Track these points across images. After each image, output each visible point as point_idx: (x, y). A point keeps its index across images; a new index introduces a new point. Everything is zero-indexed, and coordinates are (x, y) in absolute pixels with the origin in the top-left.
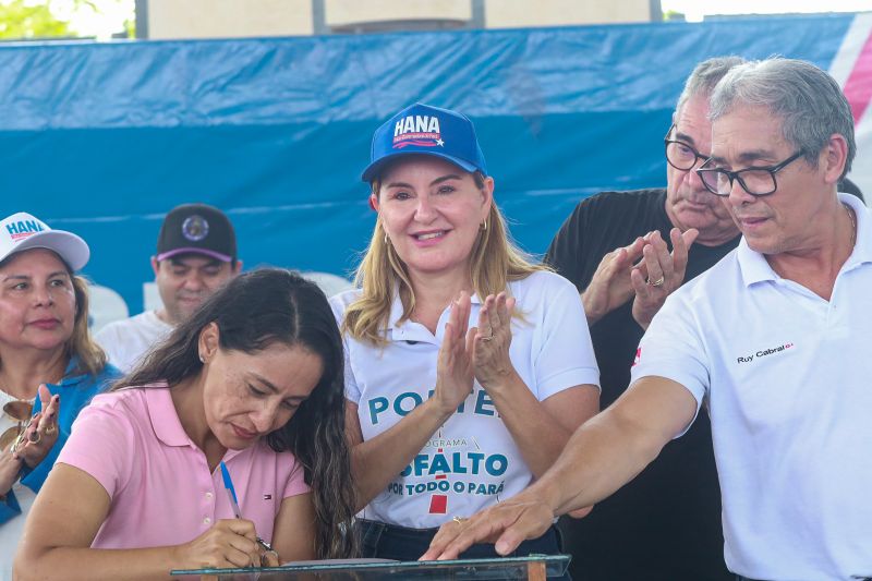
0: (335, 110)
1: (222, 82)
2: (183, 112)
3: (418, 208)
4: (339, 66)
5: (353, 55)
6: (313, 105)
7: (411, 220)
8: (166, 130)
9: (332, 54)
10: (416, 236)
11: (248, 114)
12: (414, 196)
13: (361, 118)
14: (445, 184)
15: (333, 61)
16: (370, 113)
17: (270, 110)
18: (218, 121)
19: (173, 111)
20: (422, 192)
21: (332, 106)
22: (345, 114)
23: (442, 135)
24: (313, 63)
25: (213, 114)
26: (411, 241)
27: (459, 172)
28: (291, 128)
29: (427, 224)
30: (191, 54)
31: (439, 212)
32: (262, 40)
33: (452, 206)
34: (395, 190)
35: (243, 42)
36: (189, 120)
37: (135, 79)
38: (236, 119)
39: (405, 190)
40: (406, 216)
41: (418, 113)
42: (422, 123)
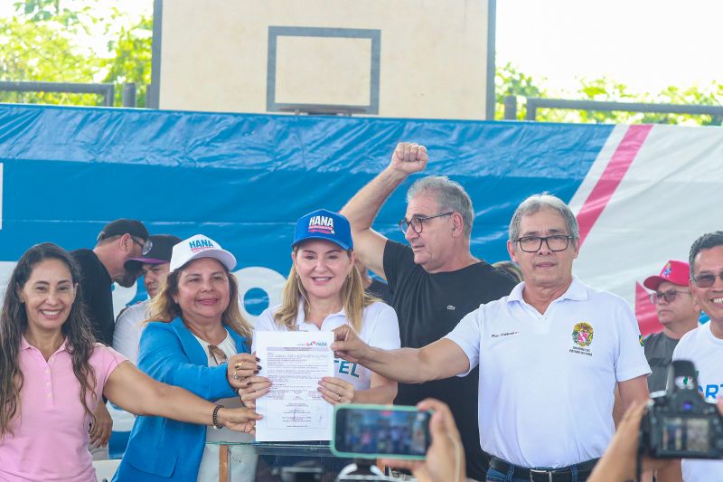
0: (280, 163)
1: (208, 140)
2: (182, 158)
3: (318, 264)
4: (282, 136)
5: (293, 129)
6: (267, 159)
7: (314, 269)
8: (170, 169)
9: (279, 127)
10: (314, 278)
11: (223, 162)
12: (316, 259)
13: (295, 169)
14: (332, 254)
15: (280, 131)
16: (302, 166)
17: (238, 161)
18: (203, 165)
19: (175, 157)
20: (320, 257)
21: (277, 160)
23: (334, 228)
24: (266, 133)
25: (200, 160)
26: (311, 281)
27: (340, 249)
28: (250, 172)
29: (321, 273)
30: (189, 120)
31: (328, 267)
32: (235, 115)
34: (307, 254)
35: (224, 115)
36: (186, 163)
37: (153, 134)
38: (216, 165)
39: (311, 254)
40: (310, 268)
41: (323, 214)
42: (324, 220)
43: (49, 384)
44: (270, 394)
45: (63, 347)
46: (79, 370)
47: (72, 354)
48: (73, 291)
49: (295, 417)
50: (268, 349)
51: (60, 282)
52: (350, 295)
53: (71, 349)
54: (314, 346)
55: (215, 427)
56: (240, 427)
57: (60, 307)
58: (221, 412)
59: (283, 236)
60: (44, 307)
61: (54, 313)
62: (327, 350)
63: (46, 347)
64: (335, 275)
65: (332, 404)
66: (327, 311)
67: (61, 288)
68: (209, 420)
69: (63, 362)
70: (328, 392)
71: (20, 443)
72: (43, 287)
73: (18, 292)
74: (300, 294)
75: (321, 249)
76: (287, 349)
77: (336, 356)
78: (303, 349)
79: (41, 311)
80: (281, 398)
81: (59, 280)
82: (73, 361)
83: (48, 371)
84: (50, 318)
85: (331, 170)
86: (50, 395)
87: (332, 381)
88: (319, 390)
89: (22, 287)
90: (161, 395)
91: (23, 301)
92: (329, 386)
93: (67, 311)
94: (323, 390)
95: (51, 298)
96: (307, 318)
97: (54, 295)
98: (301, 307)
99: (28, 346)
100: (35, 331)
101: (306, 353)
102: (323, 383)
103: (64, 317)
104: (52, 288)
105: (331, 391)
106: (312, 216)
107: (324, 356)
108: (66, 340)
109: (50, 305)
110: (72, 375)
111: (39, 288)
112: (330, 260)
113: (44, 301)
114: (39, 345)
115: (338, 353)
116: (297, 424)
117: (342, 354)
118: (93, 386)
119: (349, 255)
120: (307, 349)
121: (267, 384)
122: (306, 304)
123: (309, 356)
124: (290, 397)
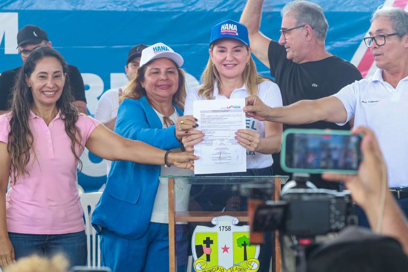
0: (190, 7)
2: (129, 6)
3: (228, 55)
6: (182, 5)
7: (225, 59)
8: (122, 12)
10: (225, 65)
11: (155, 7)
12: (227, 51)
13: (200, 10)
14: (237, 49)
16: (204, 9)
17: (163, 6)
18: (142, 10)
19: (125, 5)
20: (229, 50)
21: (188, 5)
22: (193, 9)
23: (238, 32)
25: (141, 7)
26: (223, 66)
27: (243, 45)
28: (173, 13)
29: (230, 61)
33: (239, 56)
34: (220, 49)
36: (132, 8)
38: (150, 9)
39: (223, 49)
40: (222, 58)
41: (229, 23)
42: (231, 26)
43: (50, 141)
44: (203, 142)
45: (58, 116)
46: (69, 131)
47: (64, 120)
48: (63, 78)
49: (220, 157)
50: (201, 112)
51: (55, 72)
52: (249, 76)
53: (64, 117)
54: (232, 108)
55: (166, 166)
56: (183, 165)
57: (56, 89)
58: (170, 156)
59: (193, 52)
60: (45, 89)
61: (51, 93)
62: (240, 111)
63: (46, 117)
64: (239, 63)
65: (245, 147)
66: (233, 87)
67: (56, 76)
68: (162, 161)
69: (58, 125)
70: (242, 139)
71: (31, 181)
72: (43, 76)
73: (27, 80)
74: (215, 77)
75: (229, 45)
76: (214, 111)
77: (247, 116)
78: (224, 111)
79: (43, 92)
80: (211, 144)
81: (55, 71)
82: (65, 125)
83: (49, 133)
84: (48, 97)
85: (222, 10)
86: (51, 149)
87: (245, 132)
88: (236, 138)
89: (29, 76)
90: (127, 146)
91: (30, 86)
92: (243, 135)
93: (61, 92)
94: (239, 138)
95: (49, 83)
96: (220, 92)
97: (51, 81)
98: (216, 85)
99: (34, 116)
100: (38, 105)
101: (226, 113)
102: (239, 134)
103: (58, 96)
104: (50, 76)
105: (244, 138)
106: (223, 24)
107: (238, 115)
108: (60, 111)
109: (49, 88)
110: (65, 135)
111: (40, 77)
112: (236, 53)
113: (45, 85)
114: (42, 115)
115: (249, 114)
116: (222, 161)
117: (252, 114)
118: (79, 140)
119: (248, 50)
120: (227, 111)
121: (201, 135)
122: (219, 83)
123: (228, 116)
124: (216, 144)
